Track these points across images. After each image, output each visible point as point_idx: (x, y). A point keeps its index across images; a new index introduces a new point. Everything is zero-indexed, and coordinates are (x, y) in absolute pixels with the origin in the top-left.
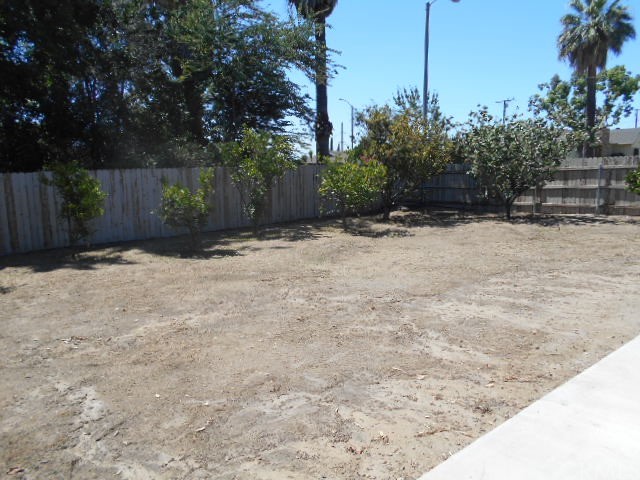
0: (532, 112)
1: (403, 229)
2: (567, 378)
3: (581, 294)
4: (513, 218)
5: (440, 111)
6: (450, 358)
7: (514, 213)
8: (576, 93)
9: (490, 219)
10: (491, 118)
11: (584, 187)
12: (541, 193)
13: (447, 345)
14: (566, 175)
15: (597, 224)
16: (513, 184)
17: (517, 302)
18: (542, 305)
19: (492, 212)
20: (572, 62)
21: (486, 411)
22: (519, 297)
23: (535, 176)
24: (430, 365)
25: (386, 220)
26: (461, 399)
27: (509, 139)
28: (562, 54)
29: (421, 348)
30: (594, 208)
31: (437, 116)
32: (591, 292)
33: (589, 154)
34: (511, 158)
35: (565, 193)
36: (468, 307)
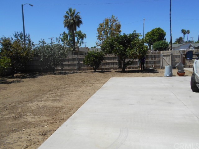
0: (57, 42)
1: (19, 80)
2: (68, 118)
3: (73, 93)
4: (55, 73)
5: (31, 40)
6: (34, 121)
7: (56, 72)
8: (70, 37)
9: (48, 74)
10: (46, 43)
11: (73, 63)
12: (63, 65)
13: (33, 117)
14: (69, 60)
15: (77, 73)
16: (54, 63)
17: (56, 98)
18: (63, 98)
19: (49, 72)
20: (68, 28)
21: (45, 134)
22: (56, 97)
23: (60, 60)
24: (27, 124)
25: (13, 77)
26: (38, 133)
27: (52, 50)
28: (65, 26)
29: (24, 119)
30: (76, 69)
31: (30, 42)
32: (75, 92)
33: (75, 54)
34: (53, 55)
35: (69, 65)
36: (41, 103)
